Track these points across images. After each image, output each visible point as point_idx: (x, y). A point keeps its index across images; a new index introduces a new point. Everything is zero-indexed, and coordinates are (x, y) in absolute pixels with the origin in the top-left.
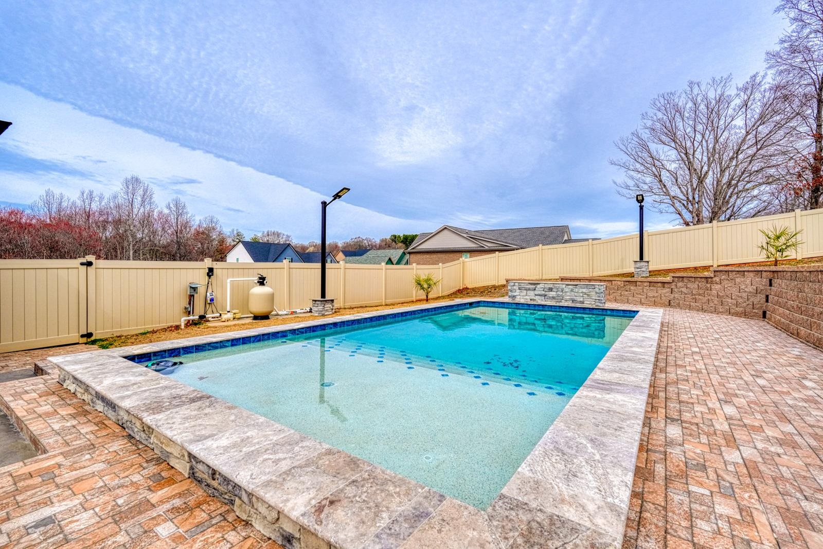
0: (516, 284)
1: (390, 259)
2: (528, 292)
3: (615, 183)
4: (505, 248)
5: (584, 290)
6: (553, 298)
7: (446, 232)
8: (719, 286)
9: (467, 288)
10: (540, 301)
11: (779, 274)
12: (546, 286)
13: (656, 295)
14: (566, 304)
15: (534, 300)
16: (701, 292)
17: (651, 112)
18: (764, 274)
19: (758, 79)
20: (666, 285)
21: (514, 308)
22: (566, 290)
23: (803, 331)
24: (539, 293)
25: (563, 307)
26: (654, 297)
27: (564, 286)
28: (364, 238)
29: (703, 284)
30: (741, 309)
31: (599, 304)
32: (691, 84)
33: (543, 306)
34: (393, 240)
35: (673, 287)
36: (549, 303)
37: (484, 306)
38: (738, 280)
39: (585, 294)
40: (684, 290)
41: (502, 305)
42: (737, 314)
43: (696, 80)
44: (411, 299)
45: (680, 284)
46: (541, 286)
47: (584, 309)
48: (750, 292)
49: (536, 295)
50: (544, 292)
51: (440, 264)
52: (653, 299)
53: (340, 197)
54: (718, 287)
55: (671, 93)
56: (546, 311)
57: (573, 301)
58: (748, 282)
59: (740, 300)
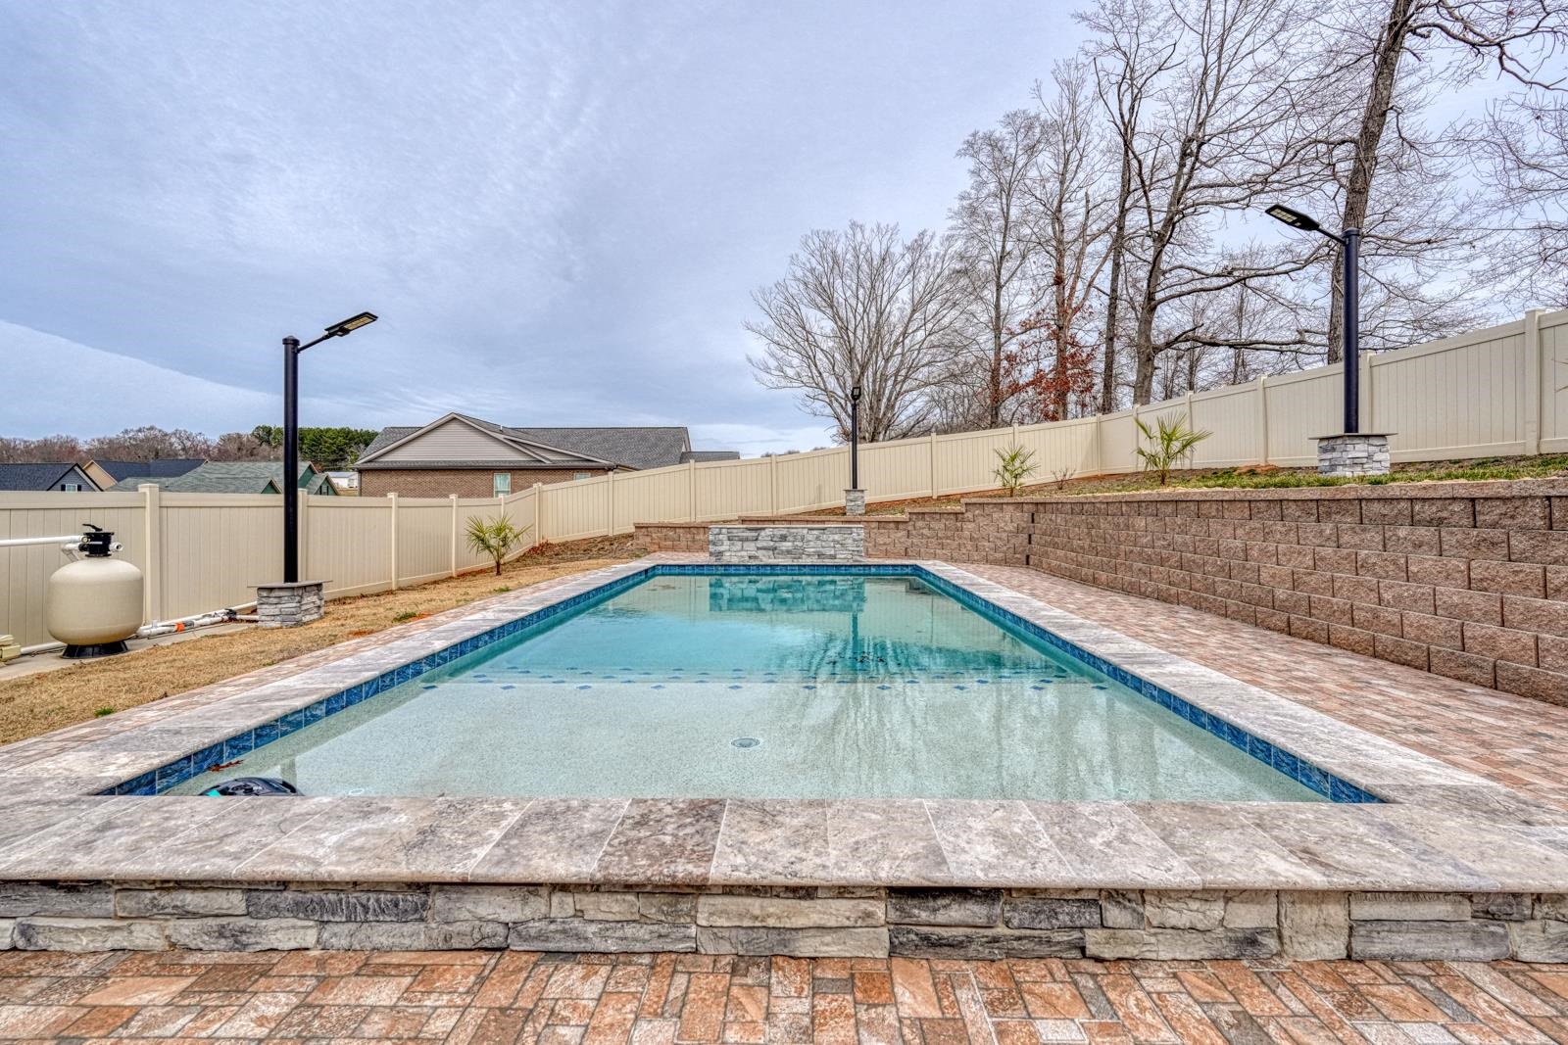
0: (724, 531)
1: (271, 484)
2: (746, 544)
3: (750, 360)
4: (586, 464)
5: (836, 537)
6: (789, 552)
7: (453, 426)
8: (973, 524)
9: (548, 545)
10: (766, 558)
11: (1048, 506)
12: (776, 532)
13: (888, 541)
14: (809, 561)
15: (756, 557)
16: (949, 534)
17: (803, 256)
18: (1026, 507)
19: (926, 240)
20: (901, 526)
21: (721, 575)
22: (810, 537)
23: (1103, 576)
24: (765, 544)
25: (804, 566)
26: (885, 544)
27: (805, 531)
28: (169, 431)
29: (951, 523)
30: (1001, 555)
31: (859, 558)
32: (854, 225)
33: (772, 566)
34: (262, 440)
35: (910, 528)
36: (781, 561)
37: (663, 575)
38: (995, 516)
39: (838, 542)
40: (926, 532)
41: (698, 570)
42: (996, 562)
43: (860, 223)
44: (444, 574)
45: (920, 524)
46: (768, 532)
47: (837, 567)
48: (1011, 532)
49: (758, 549)
50: (772, 543)
51: (453, 497)
52: (884, 548)
53: (346, 332)
54: (971, 526)
55: (829, 233)
56: (778, 575)
57: (820, 555)
58: (1008, 518)
59: (999, 543)
